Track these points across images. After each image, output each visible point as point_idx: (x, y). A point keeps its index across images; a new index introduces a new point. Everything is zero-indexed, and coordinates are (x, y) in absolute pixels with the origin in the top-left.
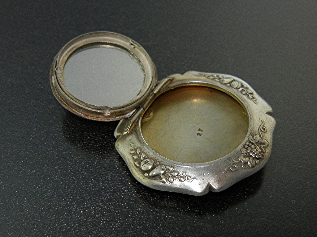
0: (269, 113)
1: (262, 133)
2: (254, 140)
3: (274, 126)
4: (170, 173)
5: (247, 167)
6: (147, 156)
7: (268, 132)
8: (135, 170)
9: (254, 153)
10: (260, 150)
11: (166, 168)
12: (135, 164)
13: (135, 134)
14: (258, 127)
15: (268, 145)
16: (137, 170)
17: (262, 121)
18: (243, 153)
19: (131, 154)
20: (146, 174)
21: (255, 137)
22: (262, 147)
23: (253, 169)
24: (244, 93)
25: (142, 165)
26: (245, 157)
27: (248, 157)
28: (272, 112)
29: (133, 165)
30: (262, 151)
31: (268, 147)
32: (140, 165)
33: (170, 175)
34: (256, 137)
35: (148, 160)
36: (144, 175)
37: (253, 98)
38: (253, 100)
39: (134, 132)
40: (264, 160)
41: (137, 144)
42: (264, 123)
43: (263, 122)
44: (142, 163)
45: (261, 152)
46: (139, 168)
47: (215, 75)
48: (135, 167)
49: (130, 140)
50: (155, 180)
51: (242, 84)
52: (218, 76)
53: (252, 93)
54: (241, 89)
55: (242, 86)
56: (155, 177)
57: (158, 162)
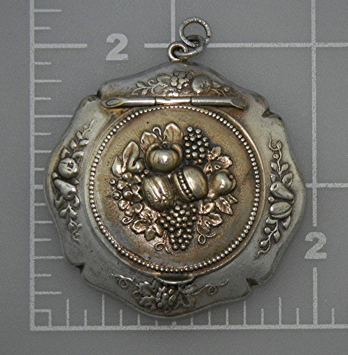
1: (205, 291)
2: (184, 288)
5: (136, 299)
6: (80, 160)
7: (213, 297)
11: (74, 197)
12: (63, 149)
13: (107, 120)
16: (57, 158)
17: (225, 281)
18: (151, 284)
19: (76, 134)
20: (55, 175)
21: (189, 286)
22: (179, 303)
24: (267, 230)
25: (65, 161)
26: (149, 289)
27: (151, 292)
29: (61, 149)
30: (172, 306)
31: (186, 310)
32: (64, 159)
33: (69, 206)
35: (74, 165)
36: (53, 172)
37: (266, 248)
38: (259, 251)
39: (110, 118)
41: (92, 135)
42: (224, 286)
43: (224, 284)
44: (68, 160)
45: (169, 305)
50: (53, 191)
51: (288, 216)
52: (289, 172)
53: (277, 240)
54: (273, 222)
55: (284, 219)
56: (57, 190)
57: (78, 181)
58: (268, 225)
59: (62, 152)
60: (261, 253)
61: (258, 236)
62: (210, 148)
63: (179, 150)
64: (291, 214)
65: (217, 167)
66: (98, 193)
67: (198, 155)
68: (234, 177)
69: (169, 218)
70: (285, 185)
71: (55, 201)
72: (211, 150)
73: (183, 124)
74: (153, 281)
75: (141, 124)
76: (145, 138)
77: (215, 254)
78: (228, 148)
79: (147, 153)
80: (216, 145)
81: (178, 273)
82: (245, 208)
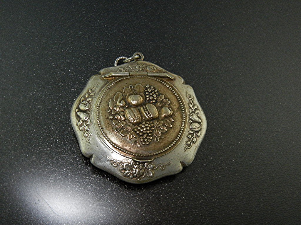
0: (183, 164)
1: (159, 167)
4: (86, 124)
6: (91, 102)
7: (163, 171)
9: (136, 171)
10: (142, 174)
11: (88, 120)
12: (82, 98)
13: (105, 83)
14: (162, 162)
16: (78, 102)
19: (88, 91)
20: (77, 110)
22: (145, 174)
24: (190, 136)
25: (83, 103)
26: (129, 166)
27: (130, 168)
28: (187, 165)
29: (80, 98)
30: (142, 176)
31: (149, 178)
33: (85, 125)
34: (151, 165)
35: (88, 104)
37: (189, 146)
38: (186, 147)
40: (136, 181)
41: (97, 90)
42: (169, 165)
45: (140, 175)
46: (80, 103)
47: (197, 107)
49: (99, 84)
50: (76, 118)
51: (199, 131)
52: (198, 109)
53: (195, 142)
54: (192, 132)
55: (198, 132)
56: (78, 117)
57: (90, 112)
58: (190, 134)
59: (81, 99)
60: (188, 148)
61: (186, 139)
62: (159, 95)
63: (143, 95)
64: (201, 130)
65: (163, 104)
67: (153, 98)
68: (172, 109)
69: (139, 128)
70: (197, 115)
71: (77, 123)
72: (159, 96)
73: (144, 84)
74: (131, 162)
75: (122, 84)
76: (125, 90)
77: (164, 147)
78: (168, 95)
79: (127, 97)
80: (162, 94)
81: (145, 156)
82: (178, 125)
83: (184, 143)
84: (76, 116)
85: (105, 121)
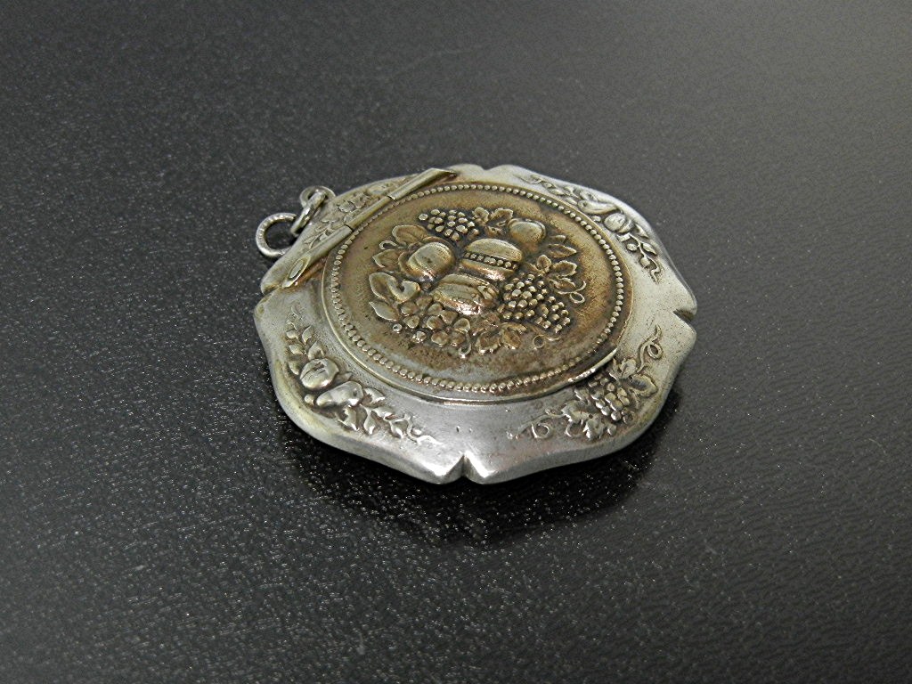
0: (684, 315)
1: (647, 358)
2: (619, 370)
3: (686, 350)
4: (369, 407)
5: (579, 438)
6: (325, 352)
7: (664, 359)
8: (286, 382)
9: (607, 404)
10: (627, 400)
11: (364, 393)
12: (288, 366)
13: (310, 290)
14: (641, 341)
15: (652, 394)
16: (291, 381)
17: (656, 330)
18: (577, 399)
19: (287, 338)
20: (309, 399)
21: (623, 363)
22: (634, 395)
23: (593, 446)
24: (632, 246)
25: (304, 371)
26: (579, 408)
27: (588, 410)
28: (694, 312)
29: (283, 369)
30: (631, 406)
31: (652, 400)
32: (300, 372)
33: (368, 411)
34: (626, 366)
35: (323, 362)
36: (303, 398)
37: (654, 265)
38: (650, 273)
39: (311, 287)
40: (629, 429)
41: (310, 318)
42: (661, 335)
43: (659, 333)
44: (307, 367)
45: (627, 406)
46: (297, 379)
47: (571, 187)
48: (286, 374)
49: (296, 305)
50: (327, 416)
51: (635, 225)
52: (580, 191)
53: (654, 253)
54: (627, 236)
55: (634, 229)
56: (331, 410)
57: (348, 372)
58: (626, 243)
59: (288, 369)
60: (656, 273)
61: (630, 260)
62: (469, 213)
63: (437, 238)
64: (634, 222)
65: (501, 224)
66: (392, 354)
67: (466, 227)
69: (511, 305)
70: (592, 200)
71: (342, 425)
72: (472, 215)
73: (409, 220)
75: (360, 256)
76: (382, 261)
77: (609, 302)
78: (489, 203)
79: (402, 269)
80: (473, 209)
81: (593, 354)
82: (582, 239)
83: (638, 268)
84: (321, 413)
85: (413, 357)
